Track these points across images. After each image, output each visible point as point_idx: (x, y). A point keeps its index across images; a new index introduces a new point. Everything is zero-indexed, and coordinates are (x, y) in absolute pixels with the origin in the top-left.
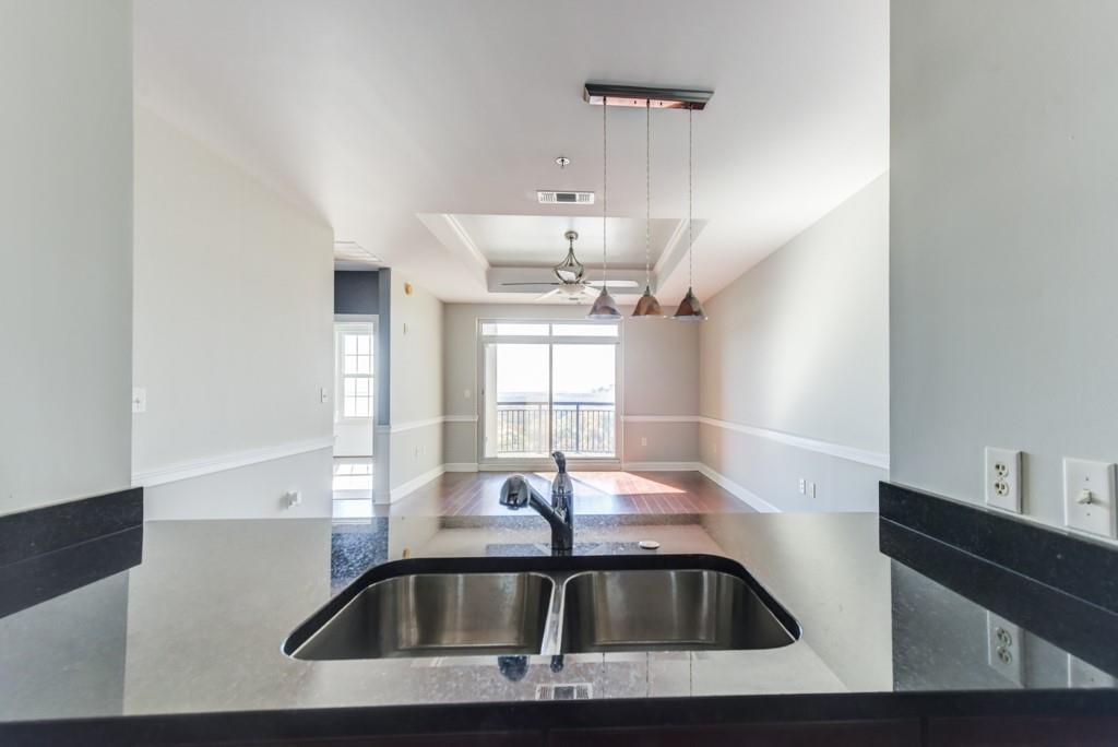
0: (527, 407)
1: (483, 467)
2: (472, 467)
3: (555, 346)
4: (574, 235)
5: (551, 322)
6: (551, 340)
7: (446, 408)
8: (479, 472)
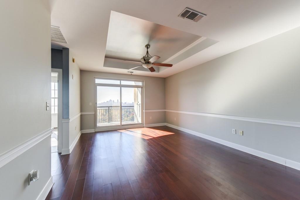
0: (113, 108)
1: (97, 130)
2: (92, 131)
3: (122, 88)
4: (149, 46)
5: (120, 80)
6: (121, 86)
7: (82, 110)
8: (95, 132)
